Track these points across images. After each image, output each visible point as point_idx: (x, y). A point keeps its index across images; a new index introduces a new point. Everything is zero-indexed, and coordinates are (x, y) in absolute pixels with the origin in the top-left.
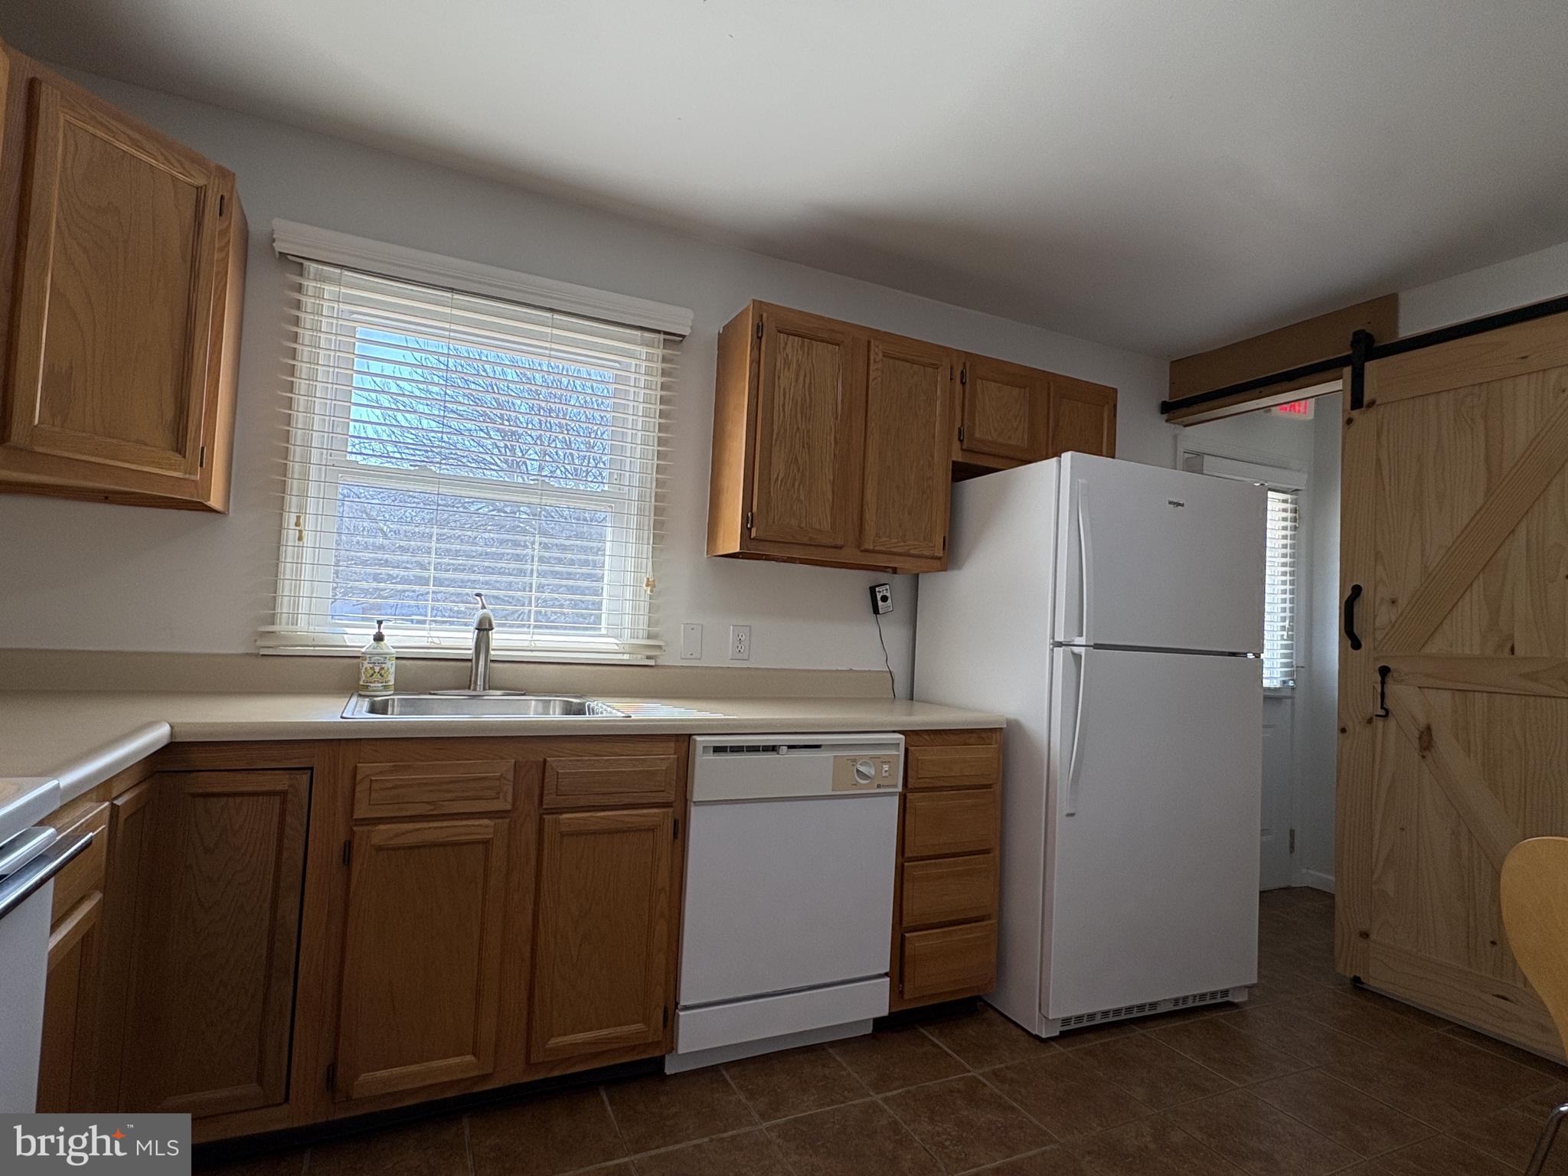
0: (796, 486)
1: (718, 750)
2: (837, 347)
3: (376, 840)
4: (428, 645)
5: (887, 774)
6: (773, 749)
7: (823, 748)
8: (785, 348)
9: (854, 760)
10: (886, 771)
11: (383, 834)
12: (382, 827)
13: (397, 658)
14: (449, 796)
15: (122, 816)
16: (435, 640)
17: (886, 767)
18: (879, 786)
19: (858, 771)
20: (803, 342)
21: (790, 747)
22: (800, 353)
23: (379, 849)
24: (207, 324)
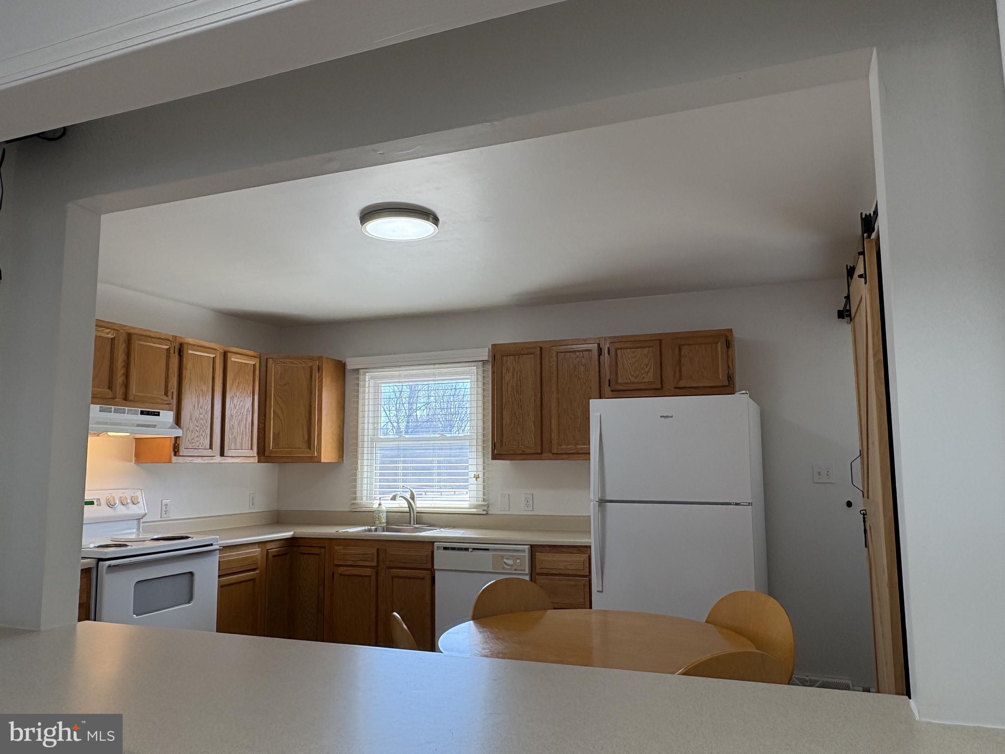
0: (516, 426)
1: (445, 548)
2: (533, 355)
3: (339, 572)
4: (398, 507)
5: (519, 564)
6: (467, 549)
7: (490, 550)
8: (506, 363)
9: (502, 557)
10: (518, 563)
11: (341, 570)
12: (341, 568)
13: (387, 512)
14: (358, 559)
15: (270, 556)
16: (402, 505)
17: (518, 561)
18: (516, 570)
19: (505, 562)
20: (515, 357)
21: (474, 549)
22: (514, 363)
23: (341, 575)
24: (315, 407)
